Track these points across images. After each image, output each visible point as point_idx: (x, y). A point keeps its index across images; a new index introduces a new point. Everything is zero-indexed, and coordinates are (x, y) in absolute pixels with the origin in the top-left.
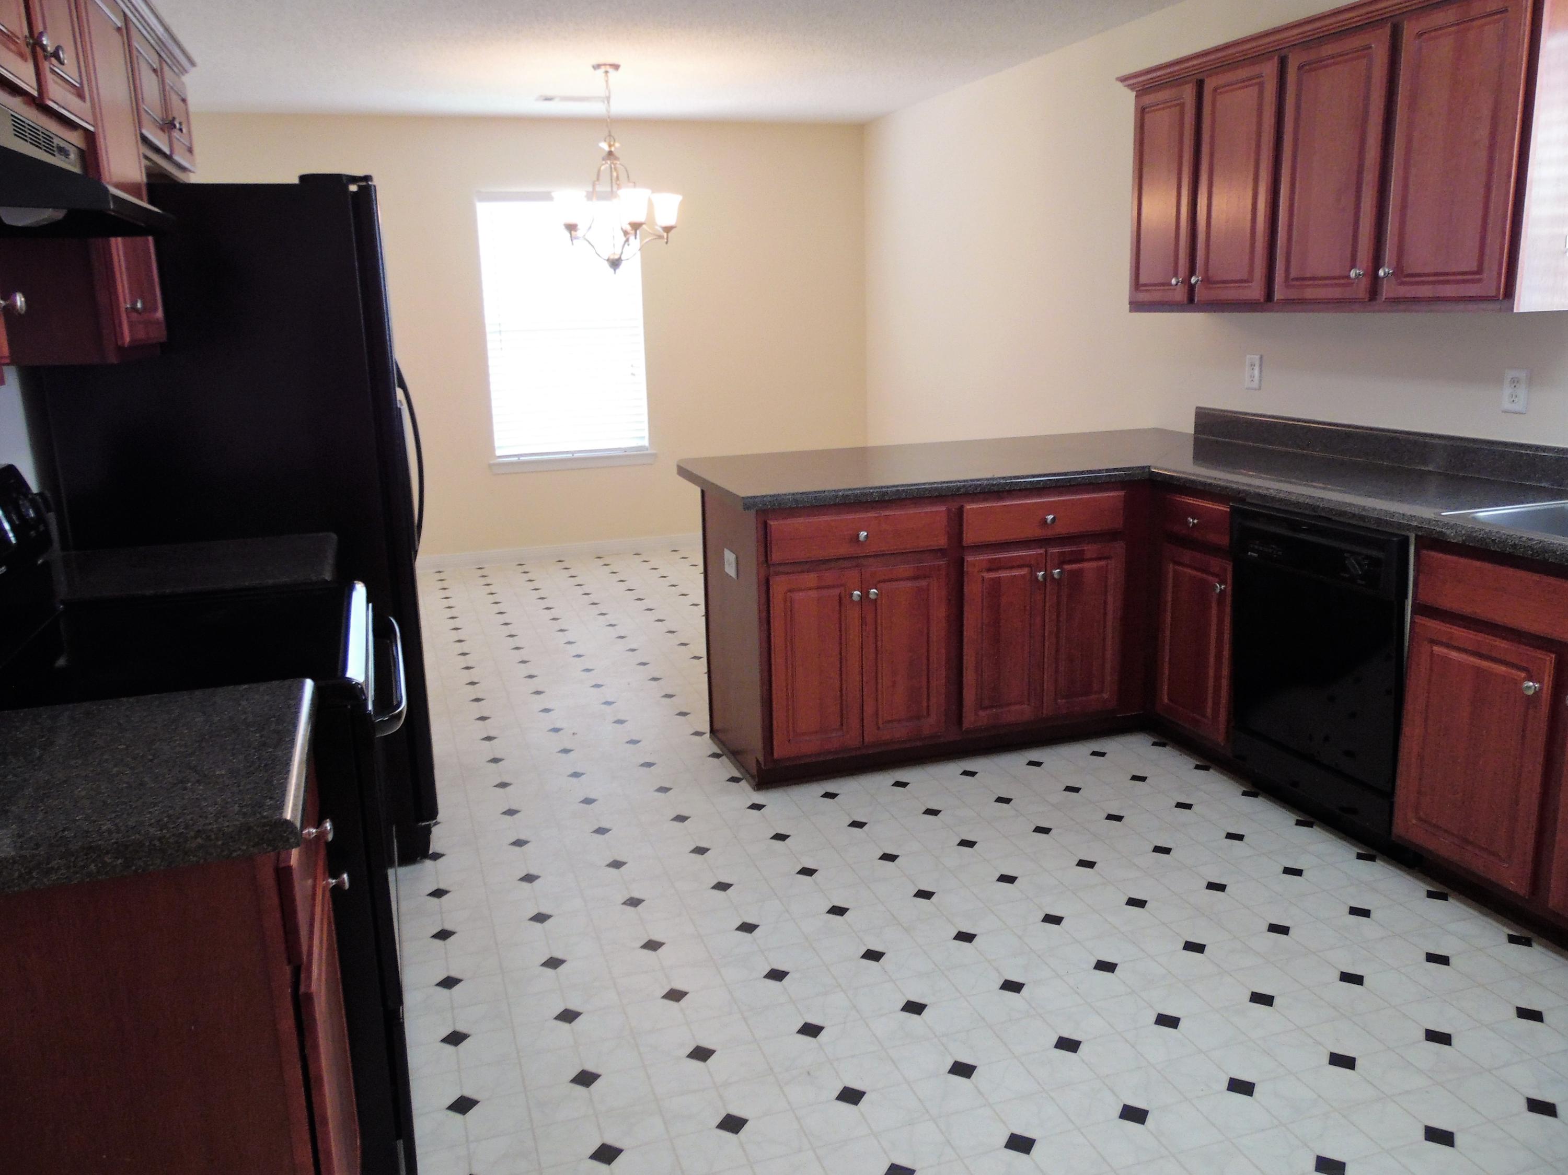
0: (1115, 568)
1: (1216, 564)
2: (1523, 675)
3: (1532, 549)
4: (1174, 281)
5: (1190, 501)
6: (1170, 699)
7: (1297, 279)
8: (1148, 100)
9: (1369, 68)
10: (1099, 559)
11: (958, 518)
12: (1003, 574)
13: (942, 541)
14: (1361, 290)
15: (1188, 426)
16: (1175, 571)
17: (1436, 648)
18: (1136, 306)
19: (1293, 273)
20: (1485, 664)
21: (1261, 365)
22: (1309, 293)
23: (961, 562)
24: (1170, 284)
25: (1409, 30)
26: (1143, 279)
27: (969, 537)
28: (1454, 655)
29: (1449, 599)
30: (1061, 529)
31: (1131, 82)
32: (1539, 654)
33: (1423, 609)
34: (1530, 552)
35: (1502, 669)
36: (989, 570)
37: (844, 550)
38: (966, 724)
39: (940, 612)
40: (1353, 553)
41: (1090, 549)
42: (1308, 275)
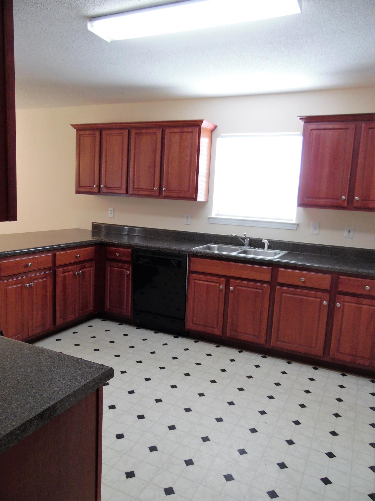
0: (92, 269)
1: (126, 266)
2: (218, 284)
3: (220, 256)
4: (94, 186)
5: (116, 248)
6: (110, 306)
7: (136, 189)
8: (81, 133)
9: (156, 137)
10: (89, 267)
11: (54, 256)
12: (66, 274)
13: (50, 265)
14: (157, 193)
15: (90, 228)
16: (110, 269)
17: (196, 281)
18: (78, 192)
19: (135, 187)
20: (209, 283)
21: (114, 211)
22: (141, 193)
23: (55, 271)
24: (94, 187)
25: (167, 131)
26: (81, 184)
27: (58, 263)
28: (201, 282)
29: (199, 268)
30: (81, 259)
31: (75, 126)
32: (222, 279)
33: (191, 272)
34: (219, 256)
35: (213, 284)
36: (63, 273)
37: (23, 270)
38: (57, 324)
39: (50, 288)
40: (172, 260)
41: (87, 265)
42: (140, 188)
